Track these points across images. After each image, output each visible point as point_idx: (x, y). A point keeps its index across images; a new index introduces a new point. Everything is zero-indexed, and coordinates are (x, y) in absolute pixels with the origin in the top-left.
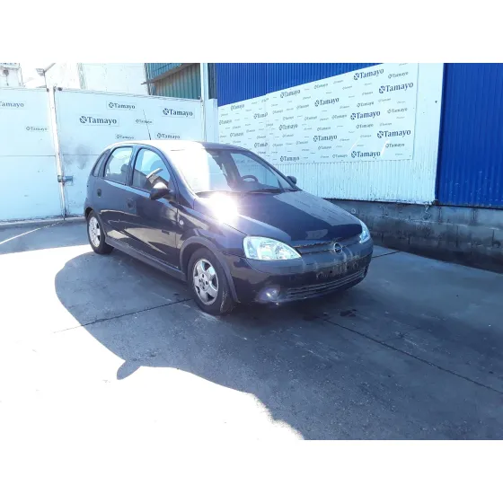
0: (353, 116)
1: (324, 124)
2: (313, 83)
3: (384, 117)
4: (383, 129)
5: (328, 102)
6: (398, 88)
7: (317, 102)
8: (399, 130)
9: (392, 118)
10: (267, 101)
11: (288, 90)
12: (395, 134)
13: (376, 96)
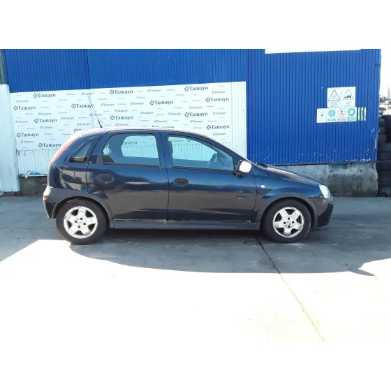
0: (187, 115)
1: (160, 118)
2: (147, 88)
3: (211, 117)
4: (211, 124)
5: (162, 103)
6: (218, 100)
7: (152, 103)
8: (221, 125)
9: (216, 117)
10: (92, 95)
11: (119, 89)
12: (219, 127)
13: (204, 103)
